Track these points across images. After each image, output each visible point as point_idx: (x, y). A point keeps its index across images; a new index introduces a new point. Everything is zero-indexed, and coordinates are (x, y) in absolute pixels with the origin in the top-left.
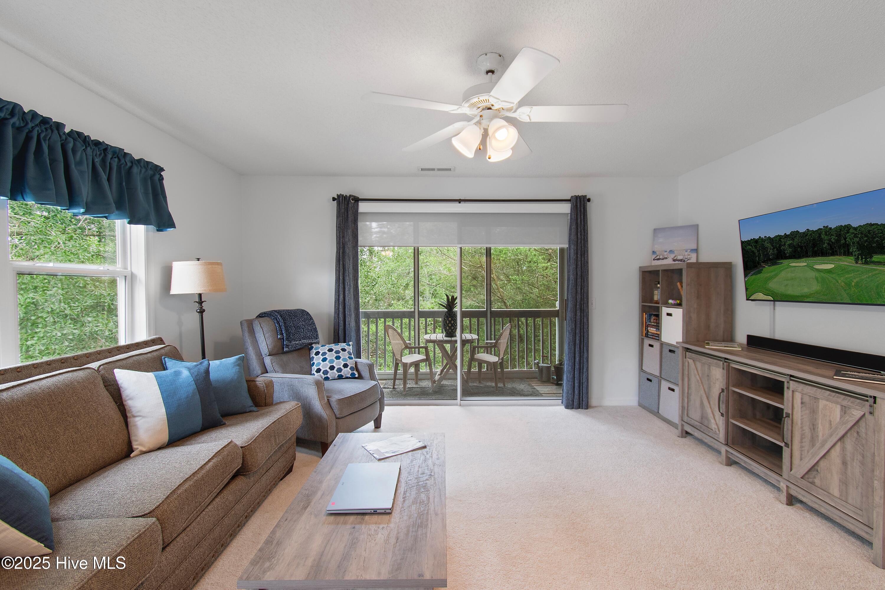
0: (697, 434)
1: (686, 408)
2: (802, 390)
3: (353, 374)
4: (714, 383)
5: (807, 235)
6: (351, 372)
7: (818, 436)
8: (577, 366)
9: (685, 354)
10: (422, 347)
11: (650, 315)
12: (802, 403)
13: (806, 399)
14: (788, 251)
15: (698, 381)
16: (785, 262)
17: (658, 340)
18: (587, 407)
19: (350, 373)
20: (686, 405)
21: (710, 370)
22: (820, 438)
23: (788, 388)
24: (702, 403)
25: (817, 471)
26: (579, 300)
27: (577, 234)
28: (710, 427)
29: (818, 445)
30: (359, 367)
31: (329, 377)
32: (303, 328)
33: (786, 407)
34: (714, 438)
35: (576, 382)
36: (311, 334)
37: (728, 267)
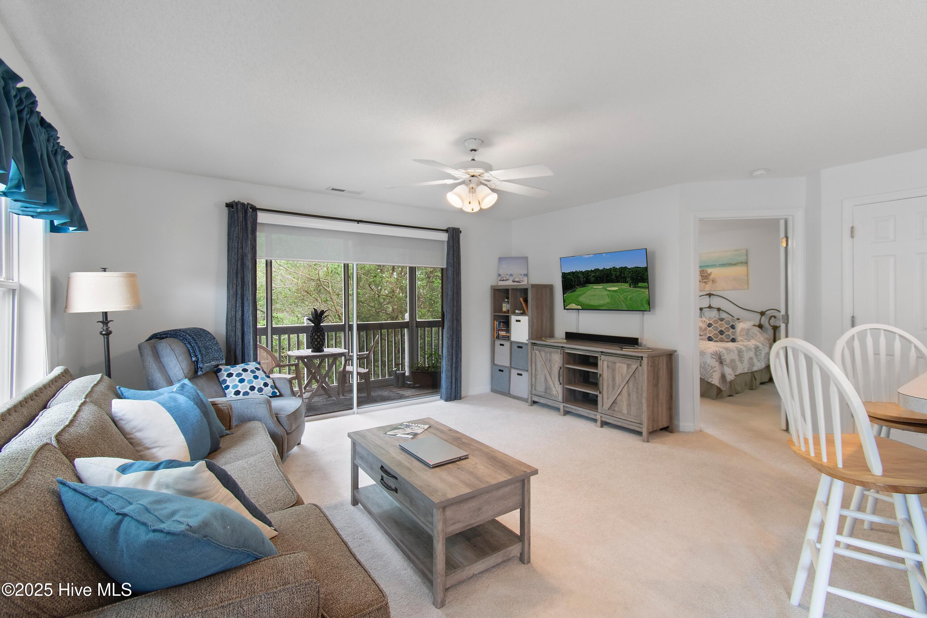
0: (542, 401)
1: (534, 385)
2: (608, 359)
3: (274, 393)
4: (554, 364)
5: (603, 271)
6: (272, 390)
7: (616, 383)
8: (454, 366)
9: (533, 347)
10: (293, 365)
11: (500, 322)
12: (608, 367)
13: (610, 364)
14: (593, 279)
15: (543, 365)
16: (591, 286)
17: (509, 340)
18: (460, 399)
19: (271, 392)
20: (534, 383)
21: (551, 356)
22: (617, 384)
23: (600, 359)
24: (546, 379)
25: (616, 403)
26: (455, 312)
27: (454, 259)
28: (551, 394)
29: (616, 388)
30: (278, 385)
32: (211, 349)
33: (599, 371)
34: (555, 401)
35: (454, 378)
36: (218, 355)
37: (550, 288)
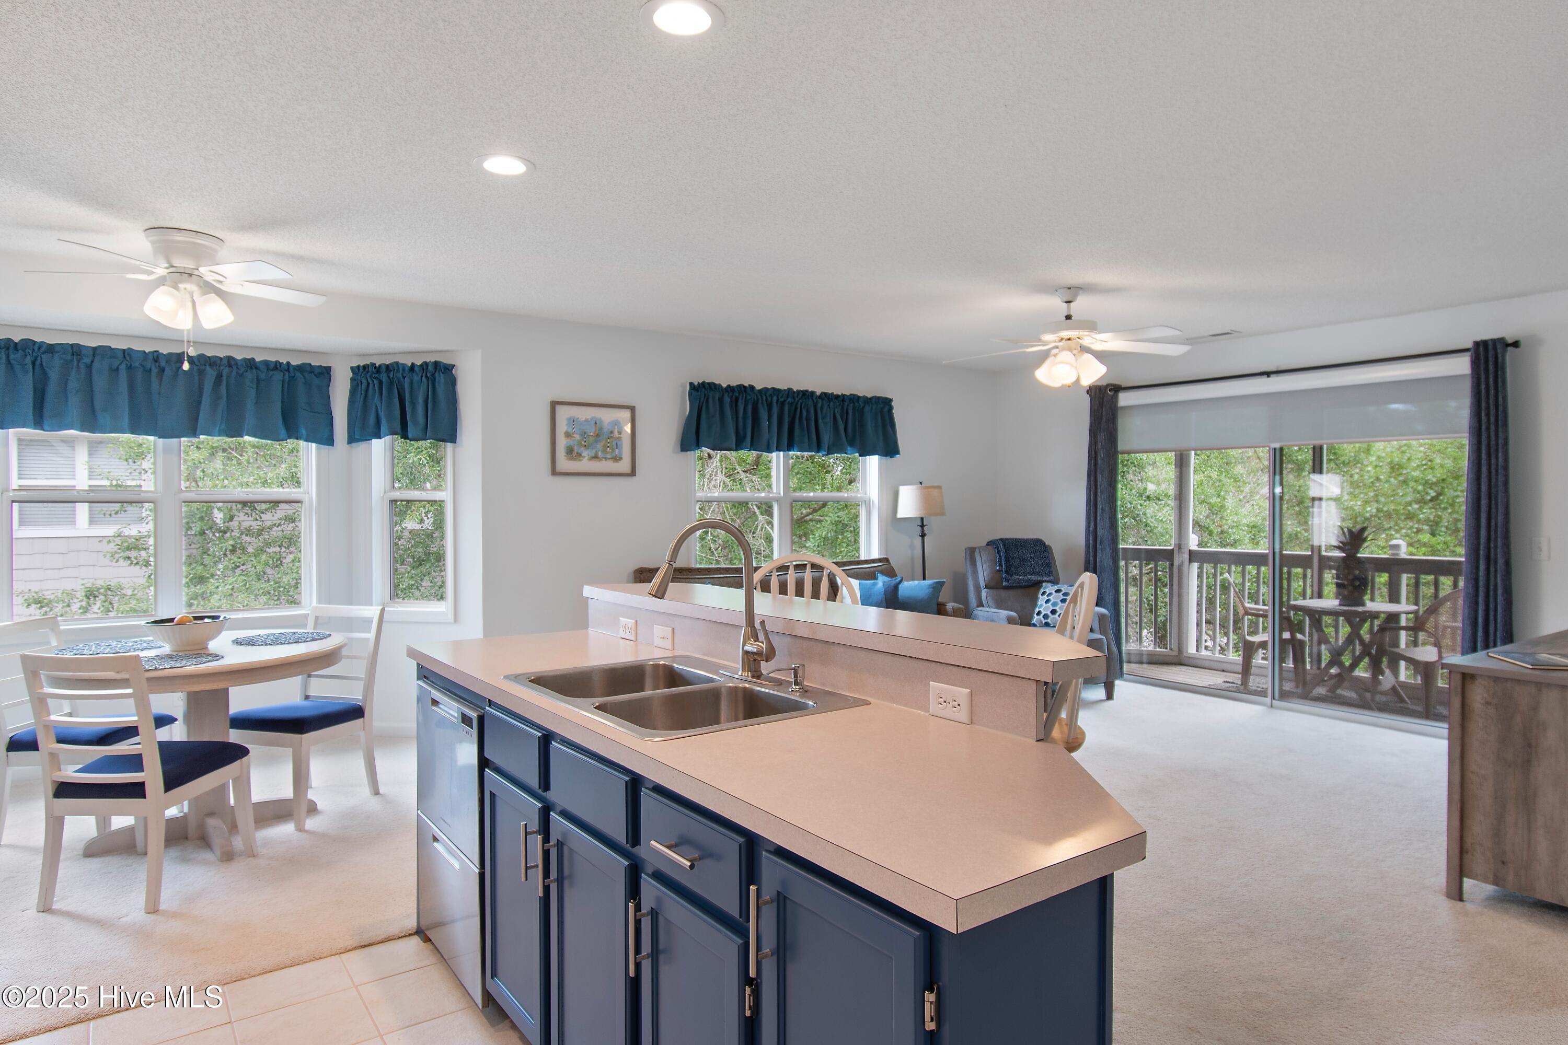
31: (1050, 622)
36: (1047, 570)
